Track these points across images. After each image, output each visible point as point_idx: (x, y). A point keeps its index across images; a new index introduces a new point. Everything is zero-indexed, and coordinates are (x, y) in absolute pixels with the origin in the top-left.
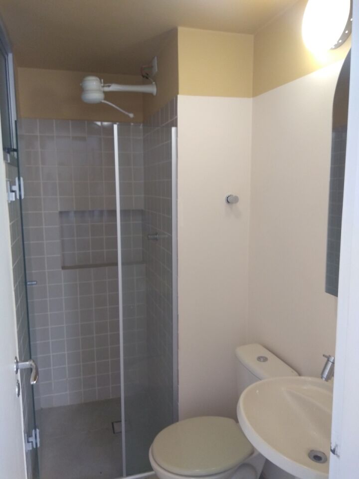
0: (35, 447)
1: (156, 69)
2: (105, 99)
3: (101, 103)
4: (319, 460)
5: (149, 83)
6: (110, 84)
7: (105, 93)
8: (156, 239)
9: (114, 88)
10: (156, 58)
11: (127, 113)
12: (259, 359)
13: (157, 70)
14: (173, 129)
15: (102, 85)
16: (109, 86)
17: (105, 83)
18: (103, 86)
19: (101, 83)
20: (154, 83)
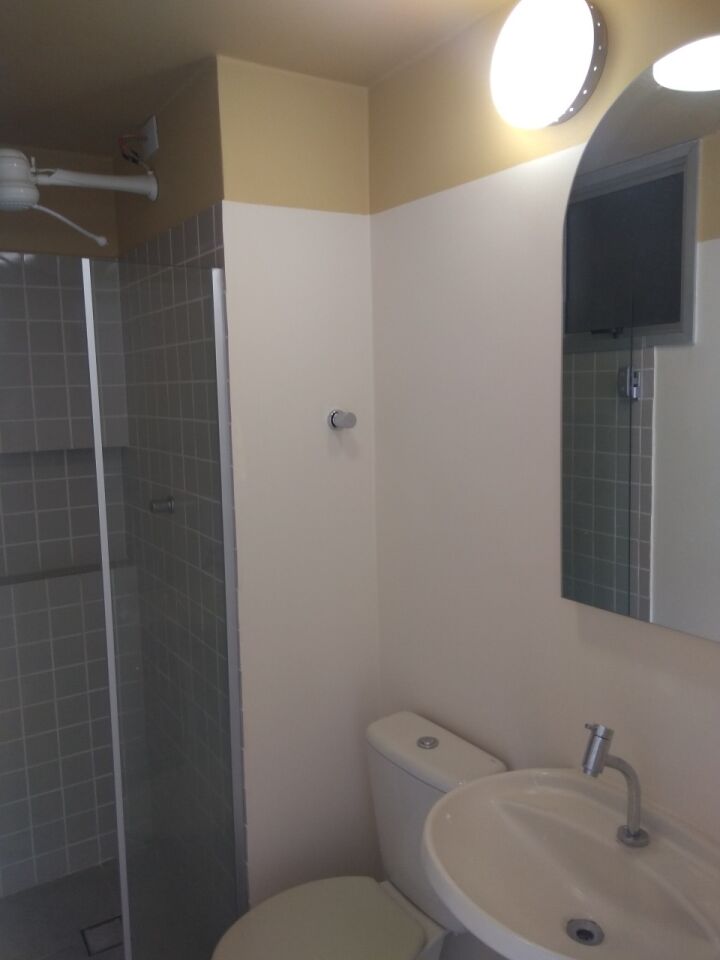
1: (154, 143)
2: (40, 202)
3: (31, 210)
4: (587, 939)
5: (142, 173)
6: (52, 170)
7: (40, 188)
8: (170, 511)
9: (61, 178)
10: (154, 118)
11: (91, 236)
12: (421, 743)
13: (157, 146)
14: (216, 273)
15: (33, 170)
16: (50, 174)
17: (39, 165)
18: (35, 174)
19: (31, 166)
20: (150, 173)
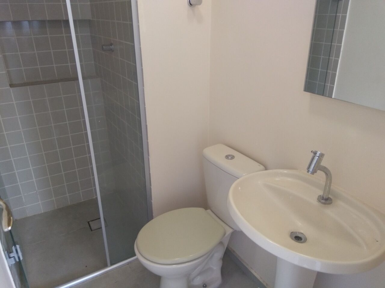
0: (17, 260)
4: (299, 240)
8: (112, 50)
12: (227, 157)
